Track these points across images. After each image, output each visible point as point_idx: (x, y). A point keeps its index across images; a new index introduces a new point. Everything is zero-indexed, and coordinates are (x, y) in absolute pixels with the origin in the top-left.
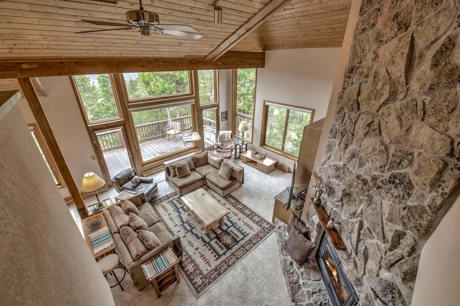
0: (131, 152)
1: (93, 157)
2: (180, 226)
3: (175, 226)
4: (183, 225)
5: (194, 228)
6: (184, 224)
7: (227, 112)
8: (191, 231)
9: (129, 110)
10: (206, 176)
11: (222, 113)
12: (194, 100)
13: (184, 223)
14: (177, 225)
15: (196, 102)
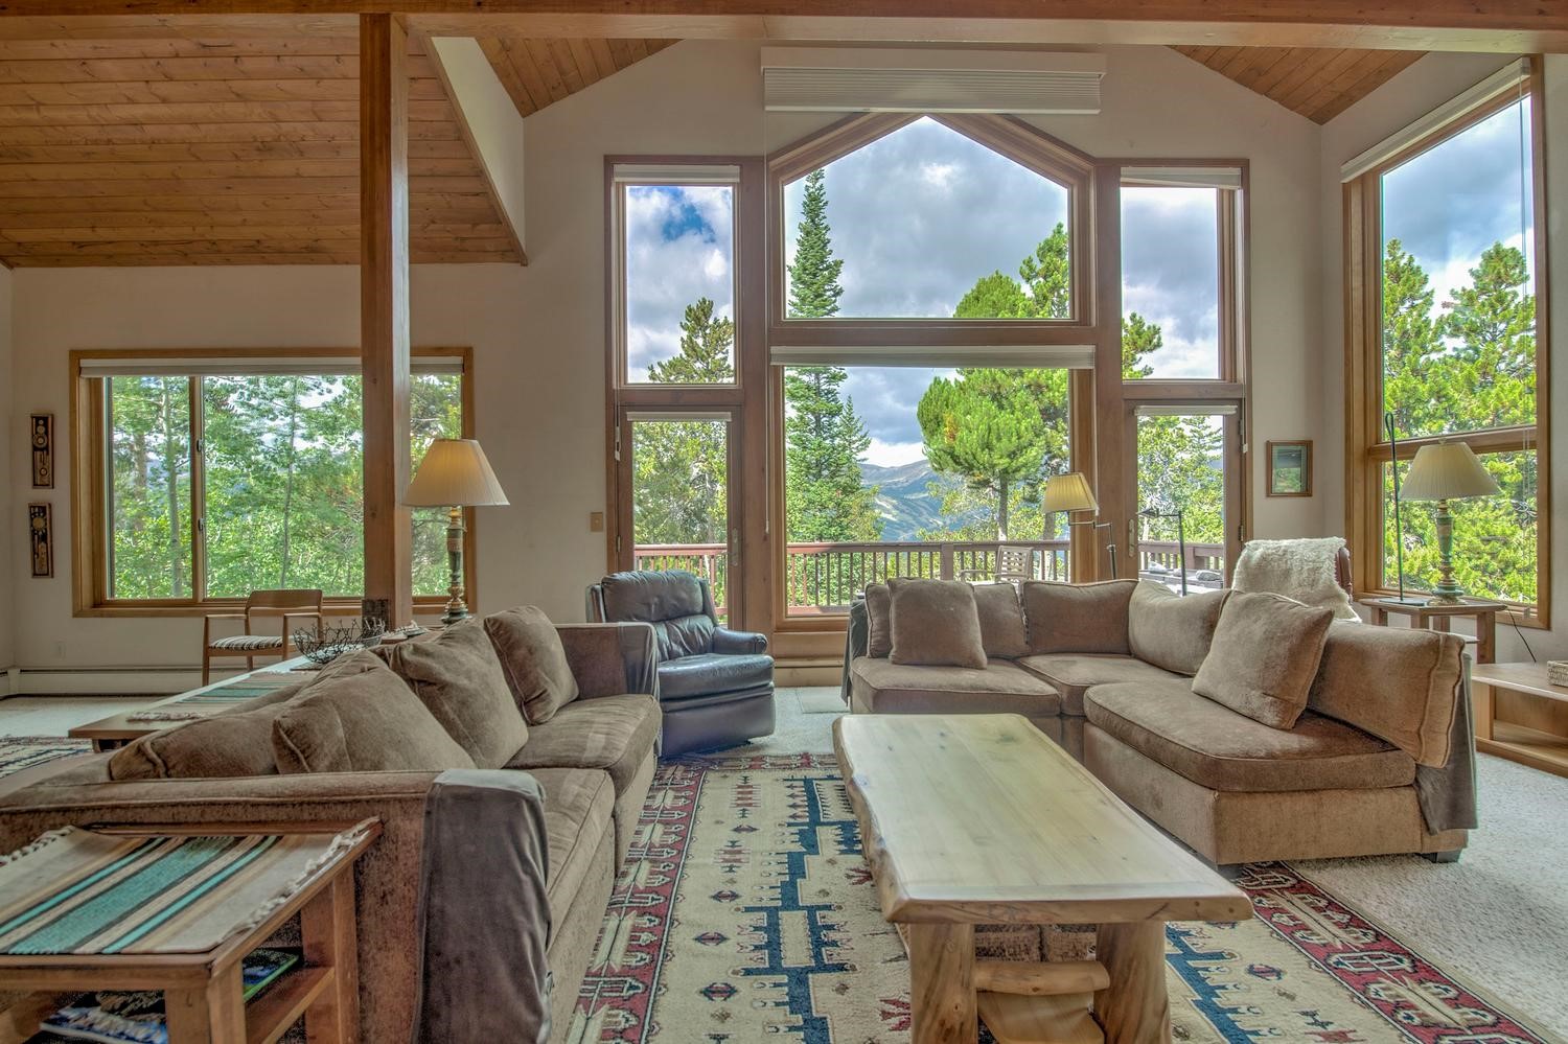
0: (742, 540)
1: (595, 516)
2: (748, 910)
3: (719, 897)
4: (773, 912)
5: (841, 968)
6: (785, 908)
7: (1308, 444)
8: (799, 977)
9: (774, 350)
10: (1090, 692)
11: (1269, 446)
12: (1090, 349)
13: (790, 900)
14: (734, 896)
15: (1098, 358)
